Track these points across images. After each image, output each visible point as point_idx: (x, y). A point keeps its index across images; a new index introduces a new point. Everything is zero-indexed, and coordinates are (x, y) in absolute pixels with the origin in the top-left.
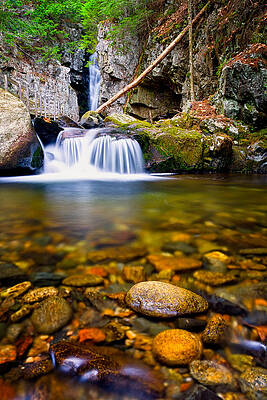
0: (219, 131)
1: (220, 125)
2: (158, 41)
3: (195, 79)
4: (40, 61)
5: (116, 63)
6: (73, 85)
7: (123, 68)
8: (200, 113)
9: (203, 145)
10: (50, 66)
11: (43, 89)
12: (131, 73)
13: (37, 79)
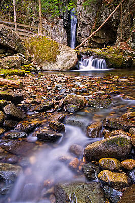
0: (129, 54)
1: (130, 52)
2: (106, 7)
3: (123, 27)
4: (50, 17)
5: (86, 16)
6: (64, 27)
7: (89, 19)
8: (123, 47)
9: (123, 60)
10: (55, 19)
11: (52, 31)
12: (92, 21)
13: (49, 26)
